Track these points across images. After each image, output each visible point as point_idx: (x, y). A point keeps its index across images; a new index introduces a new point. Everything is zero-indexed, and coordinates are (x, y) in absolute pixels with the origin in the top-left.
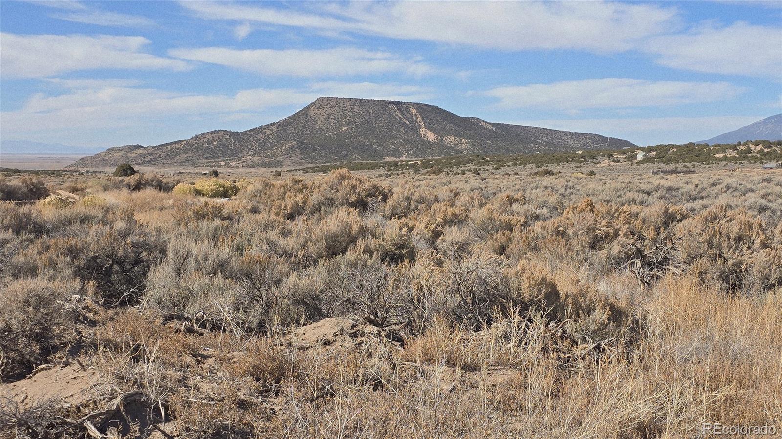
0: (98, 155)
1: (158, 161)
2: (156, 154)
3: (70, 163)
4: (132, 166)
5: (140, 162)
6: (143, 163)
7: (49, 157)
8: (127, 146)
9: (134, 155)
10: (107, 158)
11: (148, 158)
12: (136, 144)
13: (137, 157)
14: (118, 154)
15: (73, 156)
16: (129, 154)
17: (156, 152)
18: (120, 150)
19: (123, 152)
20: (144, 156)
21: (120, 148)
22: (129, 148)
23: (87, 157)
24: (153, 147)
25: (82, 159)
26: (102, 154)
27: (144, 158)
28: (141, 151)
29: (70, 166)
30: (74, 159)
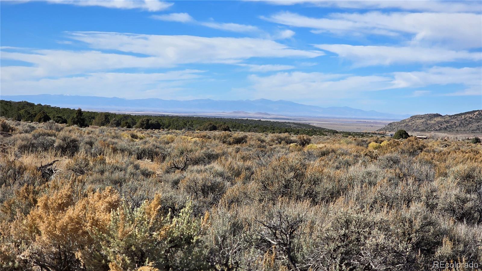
0: (403, 121)
1: (453, 128)
2: (452, 122)
3: (381, 127)
4: (407, 132)
5: (438, 129)
6: (440, 130)
7: (365, 122)
8: (428, 114)
9: (433, 122)
10: (410, 124)
11: (444, 126)
12: (435, 113)
13: (435, 124)
14: (419, 121)
15: (384, 122)
16: (429, 122)
17: (452, 120)
18: (421, 117)
19: (424, 120)
20: (441, 123)
21: (421, 116)
22: (429, 116)
23: (394, 122)
24: (450, 116)
25: (390, 124)
26: (407, 120)
27: (441, 125)
28: (439, 119)
29: (380, 130)
30: (385, 124)
